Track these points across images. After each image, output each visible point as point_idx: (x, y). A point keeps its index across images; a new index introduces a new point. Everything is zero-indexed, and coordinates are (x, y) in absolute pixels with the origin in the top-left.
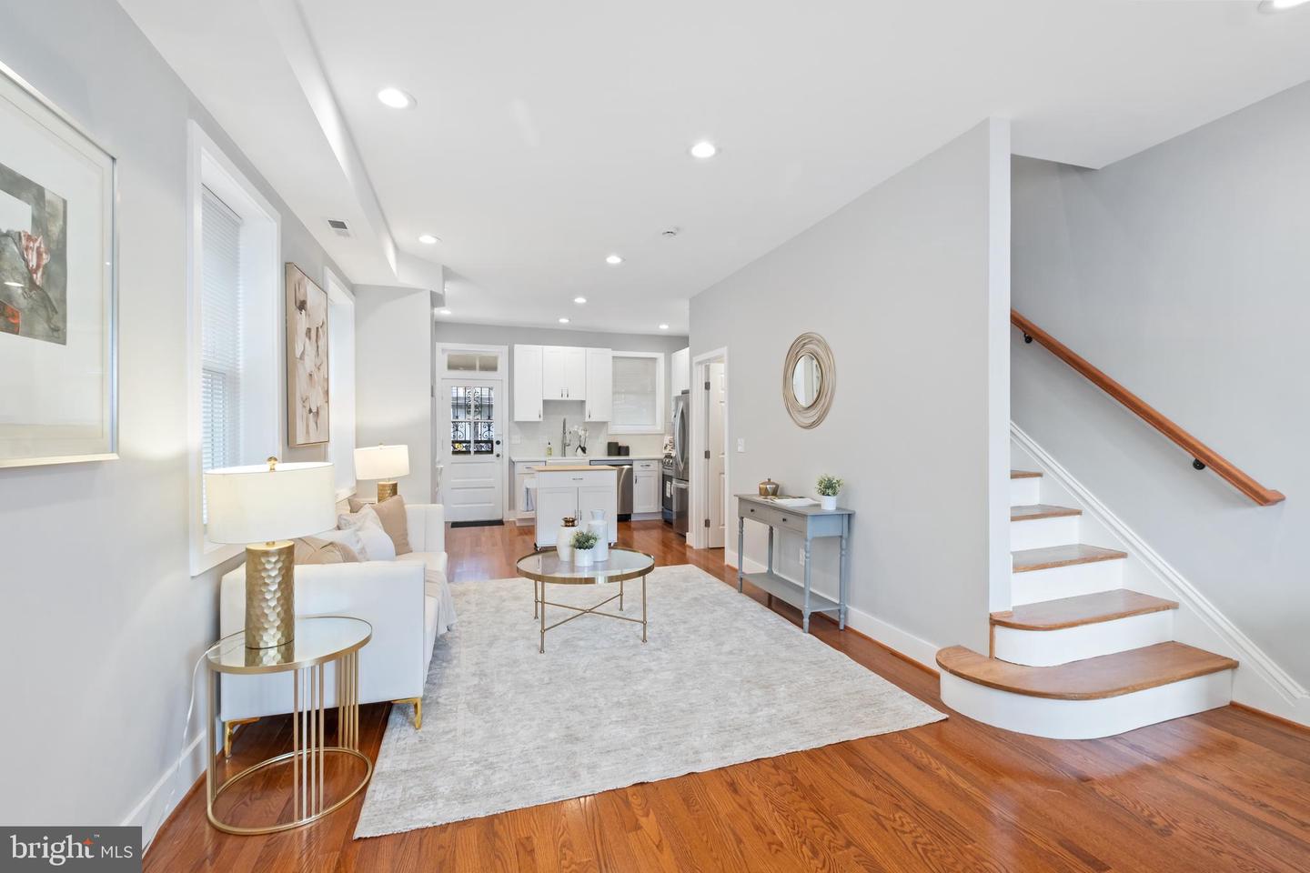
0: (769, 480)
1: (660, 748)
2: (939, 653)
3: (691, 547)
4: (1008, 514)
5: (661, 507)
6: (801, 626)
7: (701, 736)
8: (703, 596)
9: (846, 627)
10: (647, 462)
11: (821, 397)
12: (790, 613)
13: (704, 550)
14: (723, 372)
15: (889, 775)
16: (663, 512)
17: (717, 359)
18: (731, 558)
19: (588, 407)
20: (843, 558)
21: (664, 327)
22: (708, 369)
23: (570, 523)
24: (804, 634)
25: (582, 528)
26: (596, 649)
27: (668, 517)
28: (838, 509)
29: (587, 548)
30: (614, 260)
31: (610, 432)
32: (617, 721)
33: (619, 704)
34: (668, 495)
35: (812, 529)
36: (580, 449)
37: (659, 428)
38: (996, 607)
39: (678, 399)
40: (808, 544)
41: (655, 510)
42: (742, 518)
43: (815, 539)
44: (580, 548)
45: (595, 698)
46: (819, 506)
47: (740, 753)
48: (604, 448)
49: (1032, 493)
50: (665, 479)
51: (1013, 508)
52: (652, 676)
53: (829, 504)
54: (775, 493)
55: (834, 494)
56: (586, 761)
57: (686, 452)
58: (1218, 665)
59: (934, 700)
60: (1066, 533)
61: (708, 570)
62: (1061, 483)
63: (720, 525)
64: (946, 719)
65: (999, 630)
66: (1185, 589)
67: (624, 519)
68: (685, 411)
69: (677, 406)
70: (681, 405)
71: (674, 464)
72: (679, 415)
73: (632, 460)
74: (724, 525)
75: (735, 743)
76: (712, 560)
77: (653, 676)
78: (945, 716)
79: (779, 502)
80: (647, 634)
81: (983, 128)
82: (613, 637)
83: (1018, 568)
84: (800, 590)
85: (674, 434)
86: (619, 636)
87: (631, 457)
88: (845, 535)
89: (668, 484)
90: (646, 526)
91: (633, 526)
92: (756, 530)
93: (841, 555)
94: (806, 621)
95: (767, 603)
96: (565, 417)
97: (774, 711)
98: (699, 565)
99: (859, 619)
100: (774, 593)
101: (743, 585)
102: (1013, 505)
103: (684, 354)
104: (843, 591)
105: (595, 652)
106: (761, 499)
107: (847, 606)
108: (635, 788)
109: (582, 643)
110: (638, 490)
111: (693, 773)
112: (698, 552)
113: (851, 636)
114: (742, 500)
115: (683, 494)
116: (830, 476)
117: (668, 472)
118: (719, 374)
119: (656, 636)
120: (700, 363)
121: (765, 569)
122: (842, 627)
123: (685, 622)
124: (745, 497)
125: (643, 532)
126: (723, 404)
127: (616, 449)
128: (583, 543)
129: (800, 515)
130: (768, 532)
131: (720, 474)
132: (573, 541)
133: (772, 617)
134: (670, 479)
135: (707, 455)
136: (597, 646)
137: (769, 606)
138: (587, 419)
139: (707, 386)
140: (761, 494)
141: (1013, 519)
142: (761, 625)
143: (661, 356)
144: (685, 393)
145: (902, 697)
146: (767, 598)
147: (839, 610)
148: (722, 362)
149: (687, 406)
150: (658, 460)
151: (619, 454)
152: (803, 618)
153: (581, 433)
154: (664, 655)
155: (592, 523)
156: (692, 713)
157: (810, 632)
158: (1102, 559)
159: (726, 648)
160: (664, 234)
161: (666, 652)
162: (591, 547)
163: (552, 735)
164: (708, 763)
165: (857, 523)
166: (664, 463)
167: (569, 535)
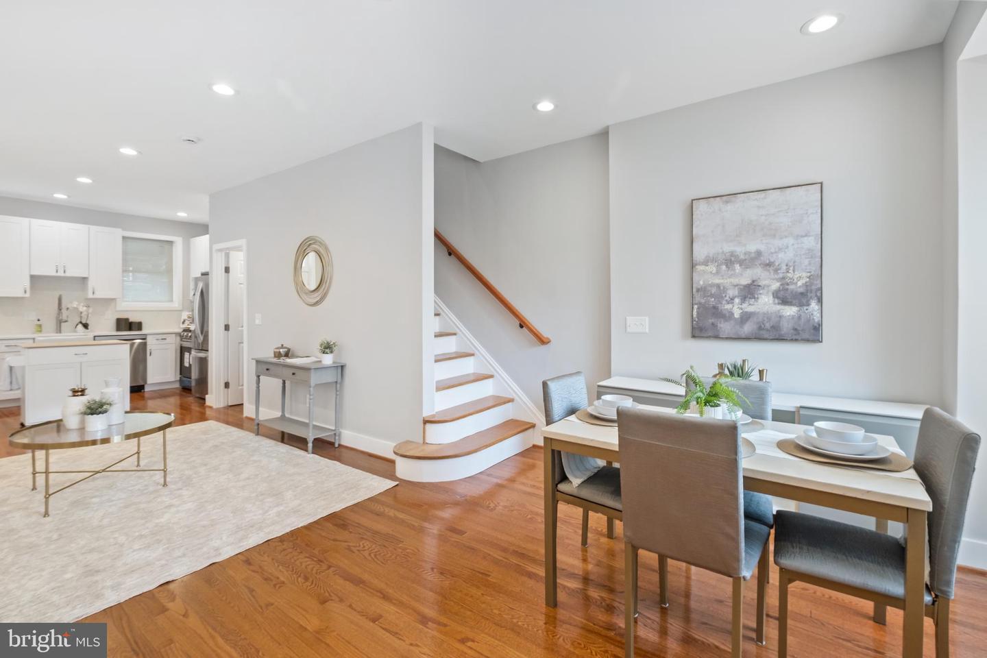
0: (282, 345)
1: (184, 555)
2: (395, 447)
3: (211, 407)
4: (433, 359)
5: (179, 376)
6: (306, 450)
7: (221, 539)
8: (223, 443)
9: (339, 445)
10: (163, 336)
11: (323, 282)
12: (298, 442)
13: (224, 408)
14: (242, 259)
15: (359, 524)
16: (181, 381)
17: (238, 249)
18: (249, 411)
19: (91, 284)
20: (338, 397)
21: (182, 215)
22: (227, 256)
23: (78, 392)
24: (309, 455)
25: (93, 395)
26: (113, 501)
27: (186, 384)
28: (334, 363)
29: (100, 413)
30: (128, 151)
31: (118, 309)
32: (140, 549)
33: (141, 536)
34: (186, 364)
35: (315, 379)
36: (80, 326)
37: (177, 305)
38: (427, 413)
39: (197, 280)
40: (312, 389)
41: (173, 380)
42: (258, 376)
43: (317, 385)
44: (92, 414)
45: (115, 538)
46: (320, 361)
47: (255, 540)
48: (113, 324)
49: (450, 345)
50: (183, 350)
51: (436, 356)
52: (173, 510)
53: (328, 360)
54: (287, 355)
55: (331, 352)
56: (109, 583)
57: (205, 326)
58: (527, 426)
59: (391, 476)
60: (467, 367)
61: (228, 423)
62: (466, 338)
63: (239, 386)
64: (397, 485)
65: (428, 426)
66: (516, 391)
67: (137, 390)
68: (204, 291)
69: (196, 285)
70: (201, 285)
71: (193, 337)
72: (198, 294)
73: (146, 335)
74: (243, 385)
75: (250, 535)
76: (233, 415)
77: (175, 509)
78: (397, 483)
79: (289, 361)
80: (168, 479)
81: (417, 129)
82: (130, 489)
83: (439, 389)
84: (306, 425)
85: (193, 311)
86: (137, 487)
87: (143, 332)
88: (339, 381)
89: (187, 355)
90: (162, 394)
91: (146, 395)
92: (271, 385)
93: (337, 395)
94: (310, 445)
95: (280, 440)
96: (61, 293)
97: (282, 508)
98: (218, 420)
99: (349, 438)
100: (285, 431)
101: (258, 428)
102: (436, 354)
103: (202, 242)
104: (338, 421)
105: (110, 504)
106: (275, 360)
107: (340, 430)
108: (160, 588)
109: (94, 500)
110: (151, 362)
111: (213, 563)
112: (218, 410)
113: (343, 450)
114: (258, 362)
115: (203, 363)
116: (329, 340)
117: (186, 344)
118: (239, 261)
119: (177, 479)
120: (220, 250)
121: (279, 414)
122: (337, 445)
123: (205, 465)
124: (262, 360)
125: (159, 400)
126: (242, 285)
127: (125, 325)
128: (96, 409)
129: (305, 369)
130: (281, 385)
131: (240, 343)
132: (83, 409)
133: (284, 449)
134: (189, 350)
135: (227, 328)
136: (114, 499)
137: (283, 441)
138: (90, 296)
139: (227, 270)
140: (275, 357)
141: (436, 361)
142: (275, 455)
143: (179, 241)
144: (205, 274)
145: (373, 479)
146: (280, 436)
147: (335, 434)
148: (241, 251)
149: (207, 285)
150: (176, 334)
151: (130, 329)
152: (307, 443)
153: (82, 309)
154: (184, 492)
155: (106, 390)
156: (212, 525)
157: (313, 453)
158: (482, 379)
159: (243, 476)
160: (184, 140)
161: (187, 490)
162: (105, 412)
163: (68, 576)
164: (227, 552)
165: (347, 371)
166: (182, 337)
167: (79, 403)
